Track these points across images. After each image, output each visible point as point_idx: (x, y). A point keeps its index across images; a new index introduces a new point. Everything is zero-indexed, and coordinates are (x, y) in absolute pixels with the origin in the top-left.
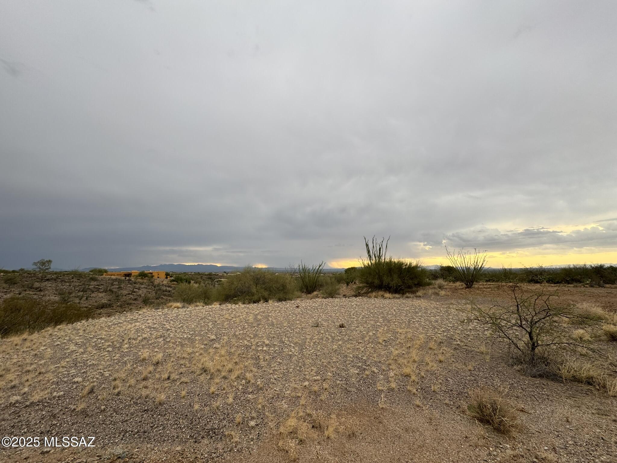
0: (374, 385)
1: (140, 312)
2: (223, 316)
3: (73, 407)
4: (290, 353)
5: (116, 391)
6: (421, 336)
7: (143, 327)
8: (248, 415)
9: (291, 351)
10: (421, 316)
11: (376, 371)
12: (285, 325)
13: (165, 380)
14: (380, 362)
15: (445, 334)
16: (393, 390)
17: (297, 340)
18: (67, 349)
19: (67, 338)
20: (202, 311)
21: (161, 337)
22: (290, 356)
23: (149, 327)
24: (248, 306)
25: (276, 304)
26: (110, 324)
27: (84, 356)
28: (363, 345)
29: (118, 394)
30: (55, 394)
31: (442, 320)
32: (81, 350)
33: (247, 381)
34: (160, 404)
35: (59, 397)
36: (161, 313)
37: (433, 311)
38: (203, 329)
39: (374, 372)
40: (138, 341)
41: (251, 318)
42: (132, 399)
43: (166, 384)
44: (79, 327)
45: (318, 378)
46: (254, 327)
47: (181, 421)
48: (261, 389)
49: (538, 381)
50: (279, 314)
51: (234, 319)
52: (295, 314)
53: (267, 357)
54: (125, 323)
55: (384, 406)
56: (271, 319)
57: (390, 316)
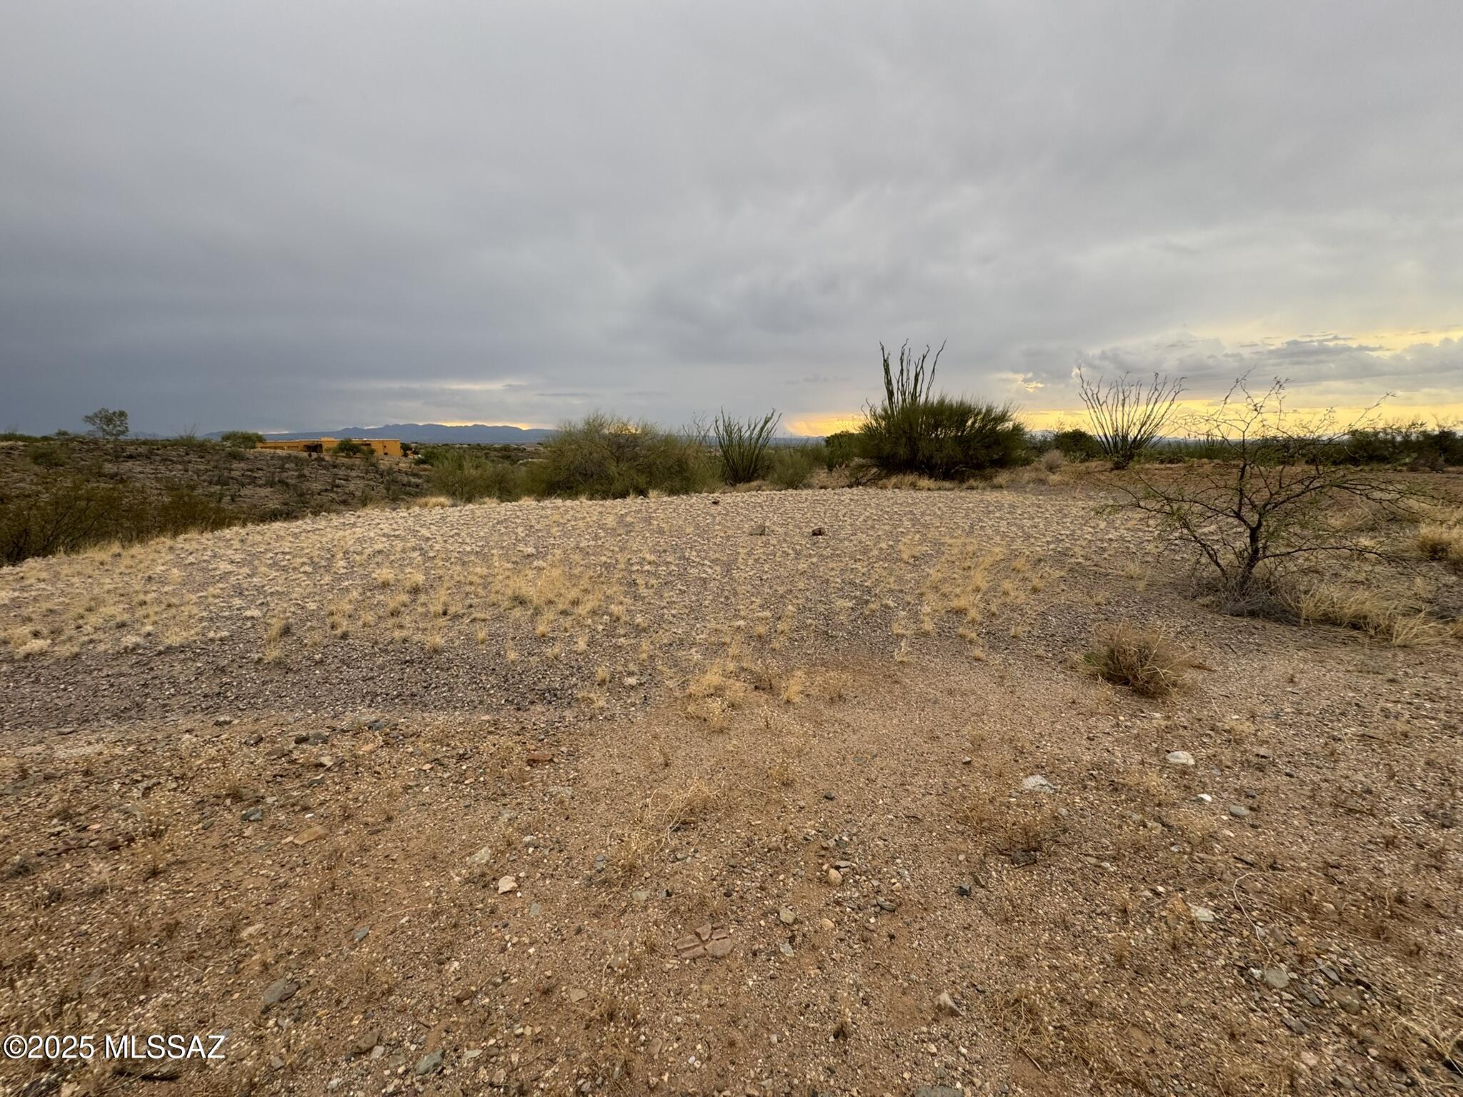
0: (886, 626)
1: (358, 513)
2: (547, 517)
3: (255, 656)
4: (704, 575)
5: (339, 632)
6: (997, 550)
7: (372, 535)
8: (620, 668)
9: (705, 572)
10: (1001, 518)
11: (892, 604)
12: (688, 531)
13: (436, 616)
14: (901, 591)
15: (1052, 546)
16: (926, 634)
17: (717, 555)
18: (215, 569)
19: (209, 553)
20: (498, 510)
21: (414, 549)
22: (704, 580)
23: (384, 535)
24: (601, 502)
25: (665, 499)
26: (297, 531)
27: (255, 580)
28: (866, 563)
29: (345, 636)
30: (211, 634)
31: (1048, 523)
32: (246, 570)
33: (614, 618)
34: (435, 651)
35: (221, 640)
36: (406, 514)
37: (1029, 510)
38: (505, 538)
39: (887, 606)
40: (365, 556)
41: (611, 521)
42: (376, 643)
43: (442, 622)
44: (228, 537)
45: (767, 614)
46: (620, 535)
47: (484, 678)
48: (644, 630)
49: (1244, 622)
50: (675, 515)
51: (573, 523)
52: (711, 515)
53: (653, 581)
54: (329, 530)
55: (905, 659)
56: (656, 522)
57: (927, 518)
